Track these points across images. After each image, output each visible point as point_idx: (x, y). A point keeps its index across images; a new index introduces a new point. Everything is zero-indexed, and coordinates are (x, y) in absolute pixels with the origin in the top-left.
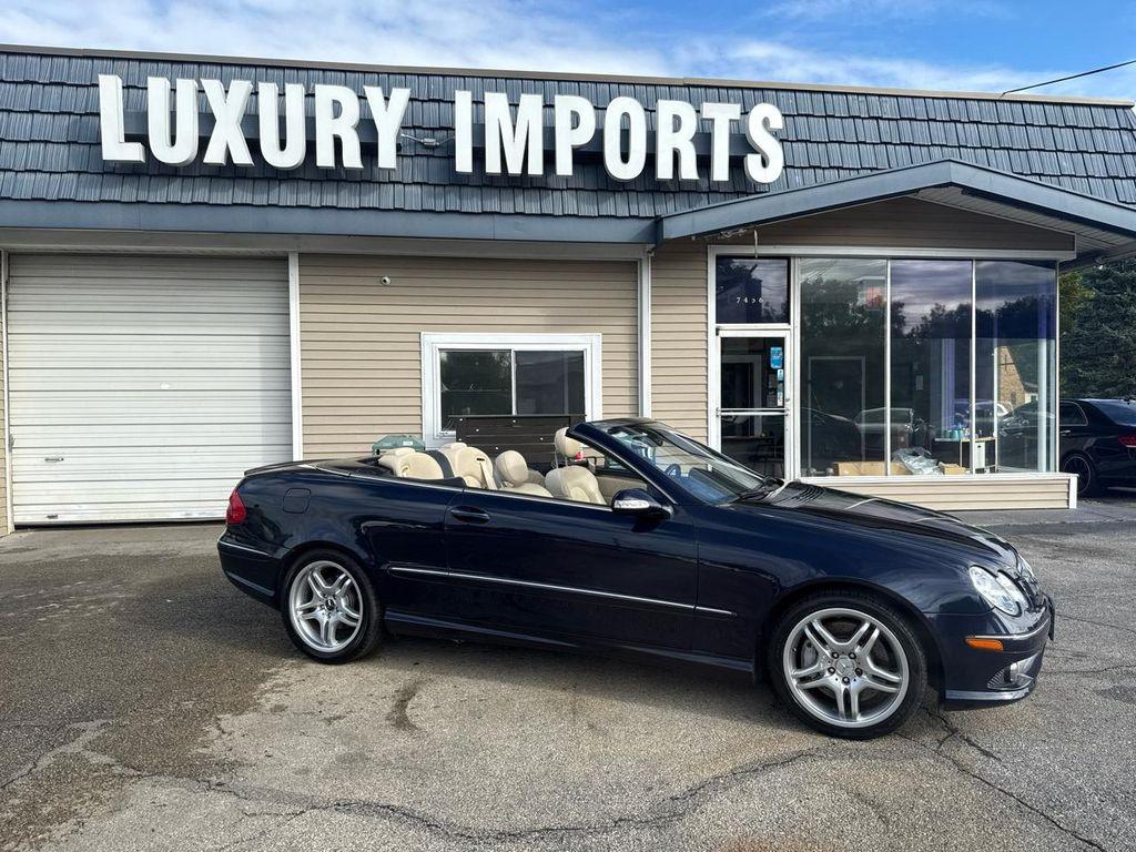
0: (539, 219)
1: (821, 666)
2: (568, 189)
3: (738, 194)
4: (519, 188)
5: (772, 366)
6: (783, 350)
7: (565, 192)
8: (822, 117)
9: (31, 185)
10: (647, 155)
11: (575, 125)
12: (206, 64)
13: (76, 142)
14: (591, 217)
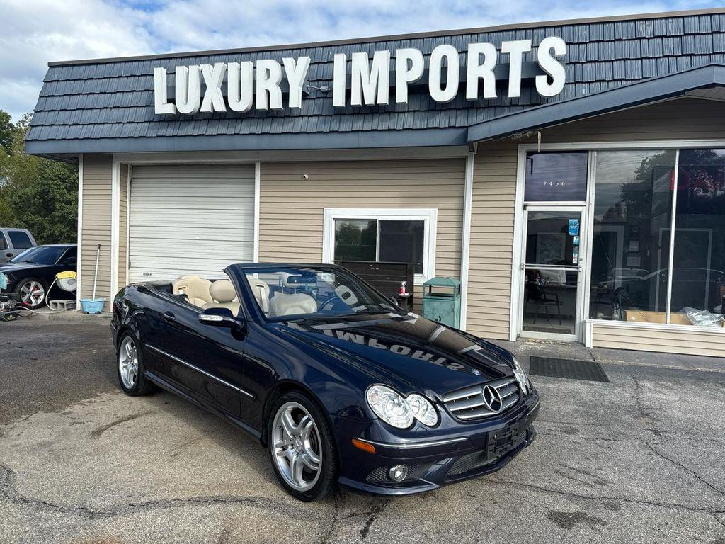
0: (387, 133)
2: (409, 111)
3: (534, 105)
4: (376, 113)
5: (570, 233)
6: (579, 222)
7: (406, 114)
8: (611, 41)
9: (129, 130)
10: (459, 83)
11: (409, 67)
12: (212, 55)
13: (149, 106)
14: (422, 129)
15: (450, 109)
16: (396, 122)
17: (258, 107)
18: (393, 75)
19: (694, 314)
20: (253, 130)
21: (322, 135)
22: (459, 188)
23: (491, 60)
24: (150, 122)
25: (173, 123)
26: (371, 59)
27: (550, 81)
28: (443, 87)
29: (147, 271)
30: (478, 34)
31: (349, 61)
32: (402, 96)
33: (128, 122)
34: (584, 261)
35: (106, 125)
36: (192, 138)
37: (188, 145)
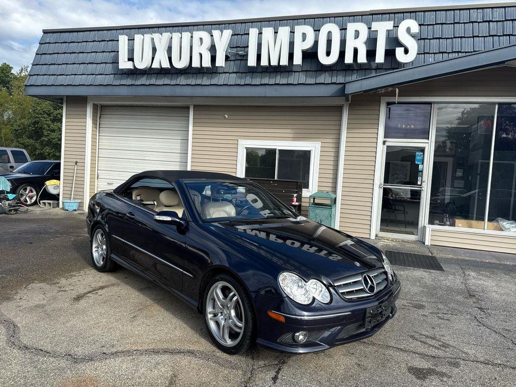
0: (286, 86)
2: (302, 71)
3: (393, 69)
4: (278, 72)
5: (416, 162)
6: (424, 155)
7: (301, 73)
8: (451, 24)
9: (100, 79)
10: (340, 51)
11: (304, 39)
12: (161, 27)
13: (115, 62)
14: (311, 84)
15: (332, 70)
16: (293, 79)
17: (193, 66)
18: (292, 45)
19: (504, 223)
20: (189, 81)
21: (238, 87)
22: (337, 127)
23: (364, 35)
24: (115, 74)
25: (132, 76)
26: (276, 33)
27: (406, 51)
28: (328, 54)
29: (110, 181)
30: (354, 16)
31: (260, 33)
32: (298, 60)
33: (99, 74)
34: (426, 182)
35: (83, 76)
36: (145, 87)
37: (142, 91)
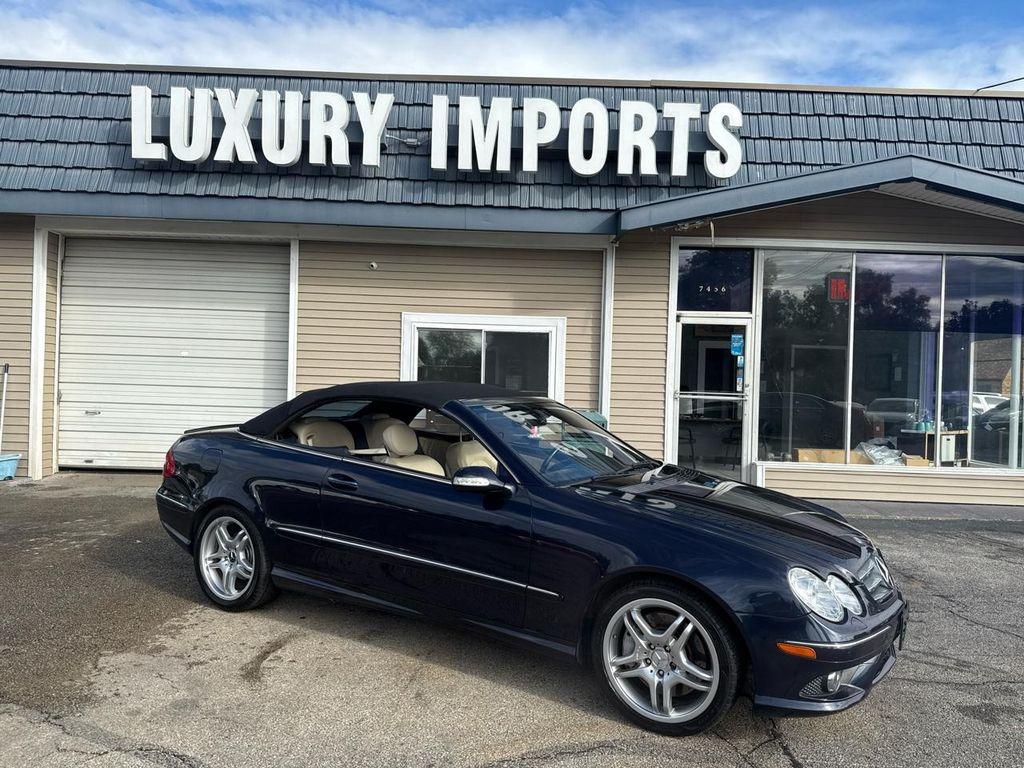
0: (507, 212)
1: (636, 656)
2: (536, 184)
3: (699, 188)
4: (490, 182)
5: (733, 352)
6: (744, 338)
7: (532, 187)
10: (608, 152)
11: (541, 126)
12: (225, 75)
14: (555, 210)
15: (591, 186)
16: (519, 198)
18: (517, 133)
19: (872, 452)
20: (300, 193)
21: (410, 208)
22: (594, 290)
23: (651, 124)
24: (116, 169)
25: (161, 175)
26: (486, 107)
27: (723, 159)
28: (588, 154)
29: (91, 407)
30: (623, 88)
32: (530, 163)
33: (74, 168)
34: (751, 387)
36: (196, 200)
37: (187, 209)
